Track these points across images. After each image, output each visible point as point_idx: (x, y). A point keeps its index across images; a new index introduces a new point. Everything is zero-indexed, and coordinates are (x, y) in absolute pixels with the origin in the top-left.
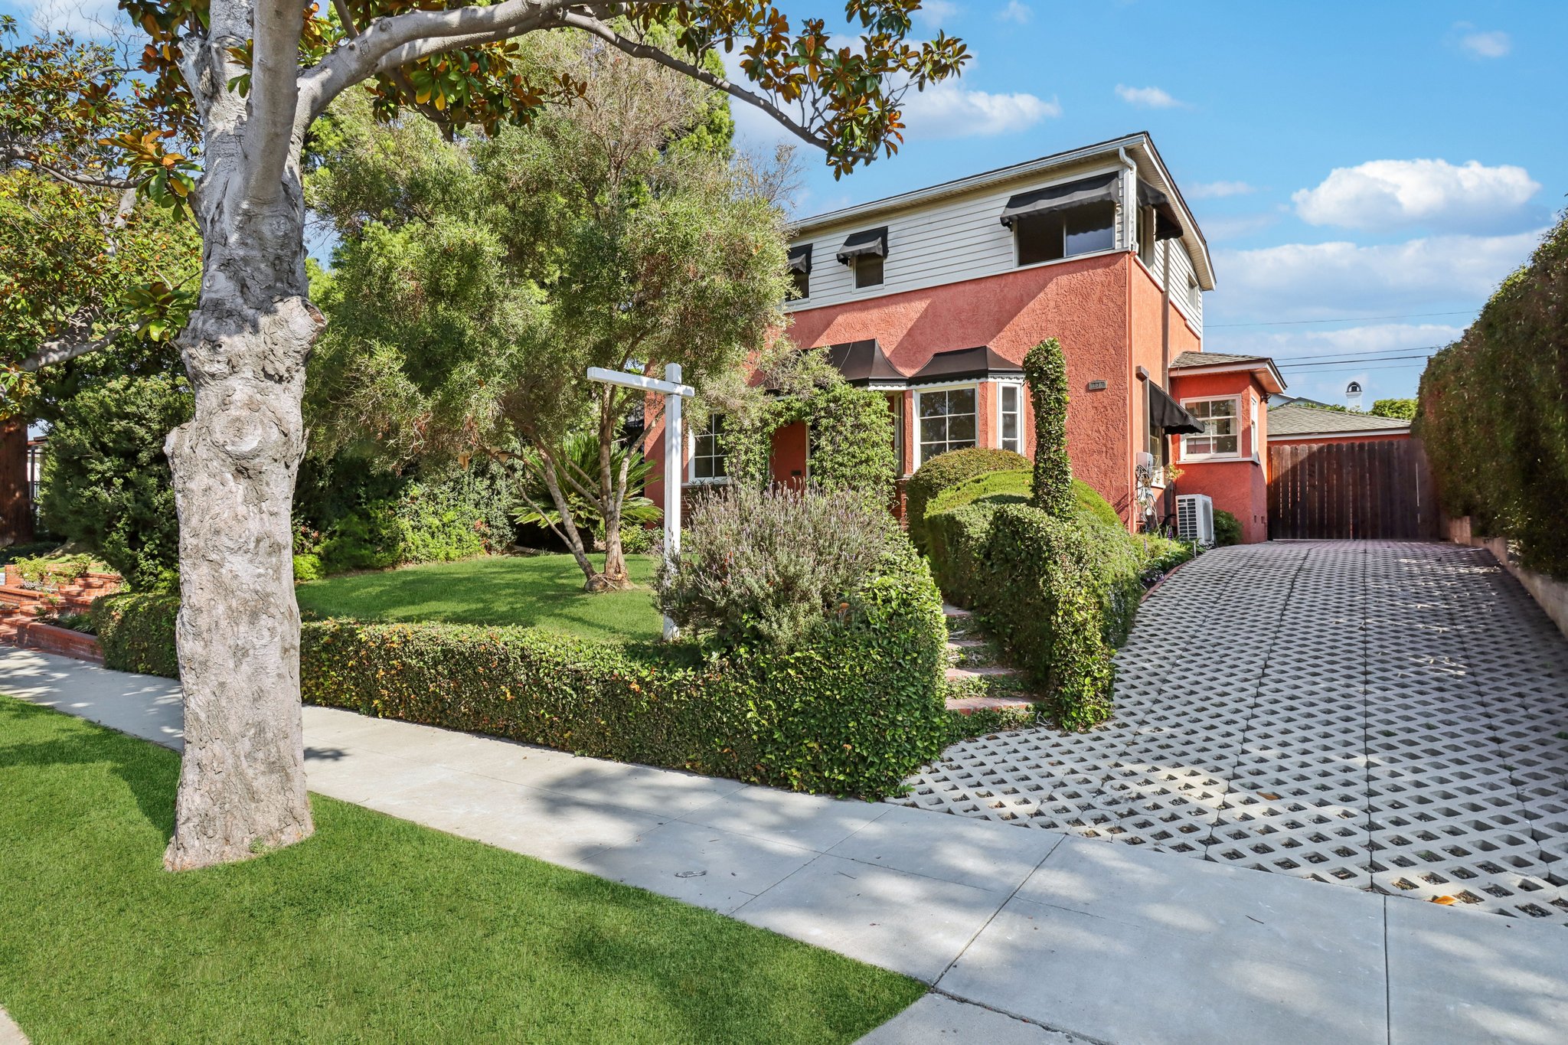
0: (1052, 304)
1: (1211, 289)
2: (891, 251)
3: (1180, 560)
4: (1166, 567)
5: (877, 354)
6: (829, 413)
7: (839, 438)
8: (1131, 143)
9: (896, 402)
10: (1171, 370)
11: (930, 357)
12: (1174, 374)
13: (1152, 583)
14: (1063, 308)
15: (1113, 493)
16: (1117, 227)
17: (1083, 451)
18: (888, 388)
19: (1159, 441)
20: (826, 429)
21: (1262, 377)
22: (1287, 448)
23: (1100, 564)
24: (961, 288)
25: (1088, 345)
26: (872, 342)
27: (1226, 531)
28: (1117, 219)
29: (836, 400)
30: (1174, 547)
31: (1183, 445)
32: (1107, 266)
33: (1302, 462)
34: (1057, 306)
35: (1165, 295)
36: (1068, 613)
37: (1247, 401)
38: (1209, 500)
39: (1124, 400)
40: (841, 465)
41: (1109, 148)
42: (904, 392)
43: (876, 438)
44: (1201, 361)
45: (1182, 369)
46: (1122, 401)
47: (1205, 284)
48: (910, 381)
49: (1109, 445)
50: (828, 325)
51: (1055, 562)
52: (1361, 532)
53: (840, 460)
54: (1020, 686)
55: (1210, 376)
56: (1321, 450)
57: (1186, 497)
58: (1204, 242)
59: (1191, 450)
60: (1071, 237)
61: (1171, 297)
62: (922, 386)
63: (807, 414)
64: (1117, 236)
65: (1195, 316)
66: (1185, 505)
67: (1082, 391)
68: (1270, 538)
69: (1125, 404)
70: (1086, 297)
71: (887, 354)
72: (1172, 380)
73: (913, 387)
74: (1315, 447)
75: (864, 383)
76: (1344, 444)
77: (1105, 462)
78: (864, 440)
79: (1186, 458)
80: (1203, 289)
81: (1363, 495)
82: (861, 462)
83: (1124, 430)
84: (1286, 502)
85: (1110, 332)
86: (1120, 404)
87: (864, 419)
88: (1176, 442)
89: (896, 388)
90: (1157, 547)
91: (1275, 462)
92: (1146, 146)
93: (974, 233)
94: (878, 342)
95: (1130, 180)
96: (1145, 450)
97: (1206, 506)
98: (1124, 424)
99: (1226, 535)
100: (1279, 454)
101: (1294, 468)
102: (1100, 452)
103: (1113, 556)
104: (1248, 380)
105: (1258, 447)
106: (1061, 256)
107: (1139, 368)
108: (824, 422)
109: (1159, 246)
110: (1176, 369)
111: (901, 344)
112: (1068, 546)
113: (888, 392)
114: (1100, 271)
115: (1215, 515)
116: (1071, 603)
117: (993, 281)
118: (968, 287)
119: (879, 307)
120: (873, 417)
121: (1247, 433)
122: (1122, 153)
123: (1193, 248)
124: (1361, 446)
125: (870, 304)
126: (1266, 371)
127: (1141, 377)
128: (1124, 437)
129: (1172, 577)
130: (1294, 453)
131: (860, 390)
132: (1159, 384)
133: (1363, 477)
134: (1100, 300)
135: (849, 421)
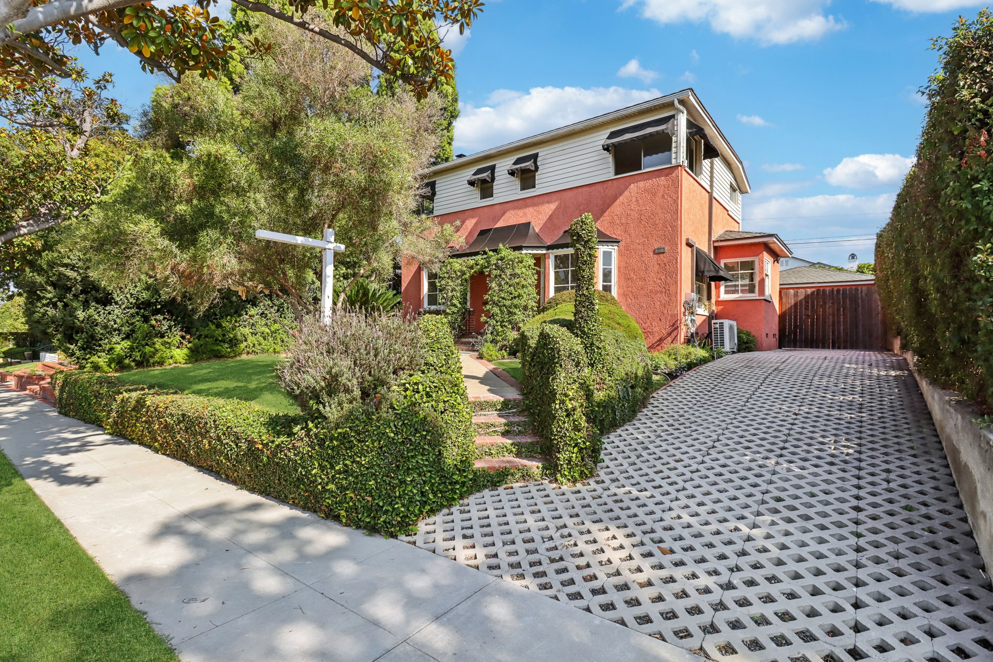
0: (634, 199)
1: (747, 192)
2: (540, 168)
3: (703, 361)
4: (690, 366)
5: (531, 231)
6: (497, 267)
7: (503, 283)
8: (682, 96)
9: (539, 261)
10: (714, 242)
11: (562, 233)
12: (716, 244)
13: (677, 377)
14: (640, 201)
15: (669, 318)
16: (674, 150)
17: (651, 291)
18: (535, 252)
19: (705, 286)
20: (496, 277)
22: (792, 291)
23: (615, 366)
24: (580, 190)
25: (655, 224)
26: (529, 223)
27: (747, 343)
28: (674, 145)
29: (502, 259)
30: (701, 353)
31: (722, 289)
32: (667, 175)
33: (801, 301)
34: (637, 201)
35: (710, 194)
36: (563, 402)
37: (762, 261)
38: (734, 323)
39: (677, 259)
40: (503, 298)
41: (668, 100)
42: (545, 254)
43: (524, 283)
44: (734, 236)
45: (721, 241)
46: (675, 261)
47: (743, 189)
48: (549, 248)
49: (667, 288)
50: (504, 213)
51: (561, 366)
52: (836, 345)
53: (502, 295)
54: (539, 450)
55: (739, 245)
56: (813, 293)
57: (718, 321)
58: (741, 163)
59: (727, 292)
60: (648, 157)
61: (715, 195)
62: (555, 250)
63: (486, 267)
64: (674, 156)
65: (736, 208)
66: (718, 326)
67: (651, 254)
68: (780, 347)
69: (677, 262)
70: (654, 194)
71: (537, 231)
72: (714, 247)
73: (550, 251)
74: (809, 291)
75: (520, 248)
77: (664, 298)
78: (518, 284)
79: (724, 296)
80: (742, 192)
81: (839, 322)
82: (515, 297)
83: (676, 278)
84: (790, 325)
85: (668, 217)
86: (674, 262)
87: (517, 271)
88: (718, 288)
89: (539, 252)
90: (690, 353)
91: (784, 300)
92: (691, 98)
93: (589, 155)
94: (532, 224)
95: (682, 119)
96: (692, 291)
97: (731, 327)
98: (676, 275)
99: (745, 345)
100: (787, 295)
101: (796, 305)
102: (661, 292)
103: (625, 361)
105: (771, 290)
106: (640, 169)
107: (688, 239)
108: (494, 272)
109: (706, 163)
110: (717, 241)
111: (545, 224)
113: (534, 255)
114: (663, 178)
115: (738, 333)
116: (566, 395)
117: (599, 185)
118: (585, 189)
119: (533, 202)
120: (524, 270)
121: (762, 282)
122: (676, 102)
123: (733, 166)
125: (528, 201)
126: (776, 242)
127: (689, 245)
128: (676, 283)
129: (691, 373)
130: (796, 295)
131: (517, 252)
132: (705, 249)
133: (838, 310)
134: (663, 196)
135: (508, 272)
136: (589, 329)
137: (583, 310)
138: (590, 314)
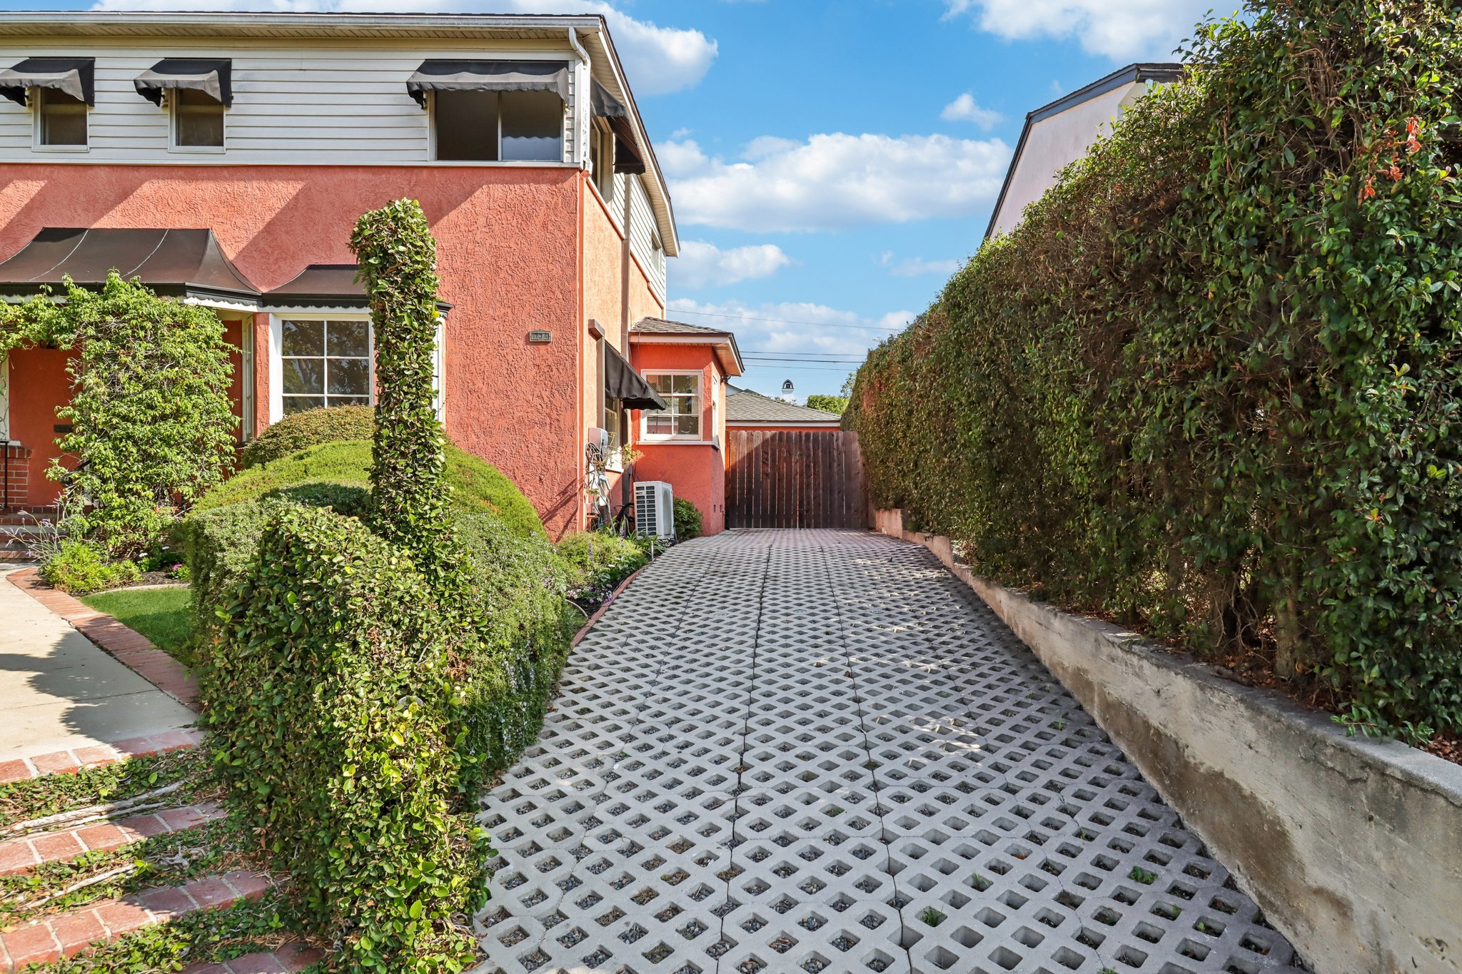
0: (482, 221)
1: (675, 255)
2: (237, 98)
3: (635, 566)
4: (617, 578)
5: (210, 252)
6: (103, 331)
7: (123, 376)
8: (585, 26)
9: (235, 329)
10: (631, 334)
11: (301, 269)
12: (634, 340)
13: (597, 606)
14: (496, 227)
15: (558, 477)
16: (566, 134)
17: (521, 421)
18: (224, 305)
19: (617, 417)
20: (98, 358)
21: (721, 353)
22: (744, 433)
23: (492, 611)
24: (351, 175)
25: (528, 283)
26: (206, 232)
27: (687, 523)
28: (566, 124)
29: (118, 312)
30: (627, 548)
31: (644, 423)
32: (554, 182)
33: (757, 449)
34: (488, 225)
35: (625, 242)
37: (708, 378)
38: (669, 487)
39: (573, 359)
40: (125, 418)
41: (557, 24)
42: (254, 315)
43: (192, 380)
44: (664, 329)
45: (643, 334)
46: (571, 361)
47: (668, 248)
48: (265, 300)
49: (554, 416)
50: (124, 195)
51: (355, 645)
52: (806, 522)
53: (123, 410)
55: (672, 346)
56: (773, 437)
57: (645, 484)
58: (669, 198)
59: (651, 430)
60: (510, 140)
61: (632, 248)
62: (284, 309)
63: (62, 330)
64: (566, 146)
65: (658, 277)
66: (644, 493)
67: (521, 342)
68: (727, 528)
69: (573, 364)
70: (528, 218)
71: (231, 255)
72: (633, 346)
73: (270, 309)
74: (769, 434)
75: (178, 290)
76: (793, 432)
77: (549, 437)
78: (173, 382)
79: (647, 438)
80: (667, 254)
81: (808, 485)
82: (164, 417)
83: (573, 397)
84: (742, 488)
85: (556, 271)
86: (568, 365)
87: (168, 347)
88: (636, 418)
89: (238, 307)
90: (608, 549)
91: (733, 448)
92: (601, 34)
93: (371, 99)
94: (215, 234)
95: (582, 75)
96: (599, 425)
97: (666, 494)
98: (573, 390)
99: (686, 528)
100: (737, 439)
101: (750, 455)
102: (543, 424)
103: (518, 594)
104: (710, 355)
105: (719, 429)
106: (494, 157)
107: (592, 322)
108: (93, 346)
109: (619, 178)
110: (636, 334)
111: (253, 243)
112: (386, 608)
113: (220, 313)
114: (544, 187)
115: (675, 505)
116: (379, 745)
117: (399, 174)
118: (361, 176)
119: (215, 179)
120: (191, 347)
121: (708, 413)
122: (572, 35)
123: (656, 201)
124: (808, 436)
125: (200, 174)
126: (727, 348)
127: (595, 334)
128: (573, 407)
129: (623, 593)
130: (750, 439)
131: (169, 302)
132: (617, 345)
133: (808, 466)
134: (545, 226)
135: (141, 349)
136: (421, 516)
137: (401, 463)
138: (423, 474)
